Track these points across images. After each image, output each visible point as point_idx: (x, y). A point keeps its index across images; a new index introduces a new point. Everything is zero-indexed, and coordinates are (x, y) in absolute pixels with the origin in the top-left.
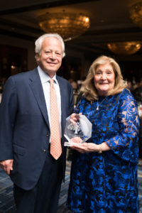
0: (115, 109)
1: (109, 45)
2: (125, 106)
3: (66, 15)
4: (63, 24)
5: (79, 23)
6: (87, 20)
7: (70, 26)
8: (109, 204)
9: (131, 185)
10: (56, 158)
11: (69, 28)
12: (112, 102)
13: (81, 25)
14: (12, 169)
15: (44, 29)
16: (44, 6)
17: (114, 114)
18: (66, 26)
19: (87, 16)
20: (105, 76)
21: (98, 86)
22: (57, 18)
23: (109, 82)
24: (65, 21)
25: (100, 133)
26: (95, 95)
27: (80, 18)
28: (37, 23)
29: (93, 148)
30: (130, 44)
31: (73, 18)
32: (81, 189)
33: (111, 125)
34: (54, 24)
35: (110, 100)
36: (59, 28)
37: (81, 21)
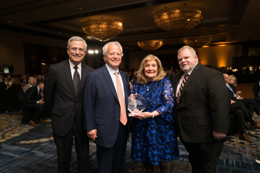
0: (160, 89)
1: (139, 43)
2: (166, 87)
3: (104, 21)
4: (102, 28)
5: (114, 27)
6: (120, 24)
7: (108, 29)
8: (160, 153)
9: (173, 138)
10: (125, 124)
11: (107, 31)
12: (158, 85)
13: (116, 29)
14: (96, 137)
15: (86, 32)
16: (86, 15)
17: (160, 92)
18: (104, 30)
19: (120, 21)
20: (151, 68)
21: (147, 74)
22: (97, 24)
23: (154, 72)
24: (104, 26)
25: (152, 105)
26: (145, 80)
27: (116, 23)
28: (80, 28)
29: (148, 115)
30: (154, 42)
31: (110, 23)
32: (140, 145)
33: (159, 99)
34: (95, 29)
35: (156, 84)
36: (99, 31)
37: (116, 25)
